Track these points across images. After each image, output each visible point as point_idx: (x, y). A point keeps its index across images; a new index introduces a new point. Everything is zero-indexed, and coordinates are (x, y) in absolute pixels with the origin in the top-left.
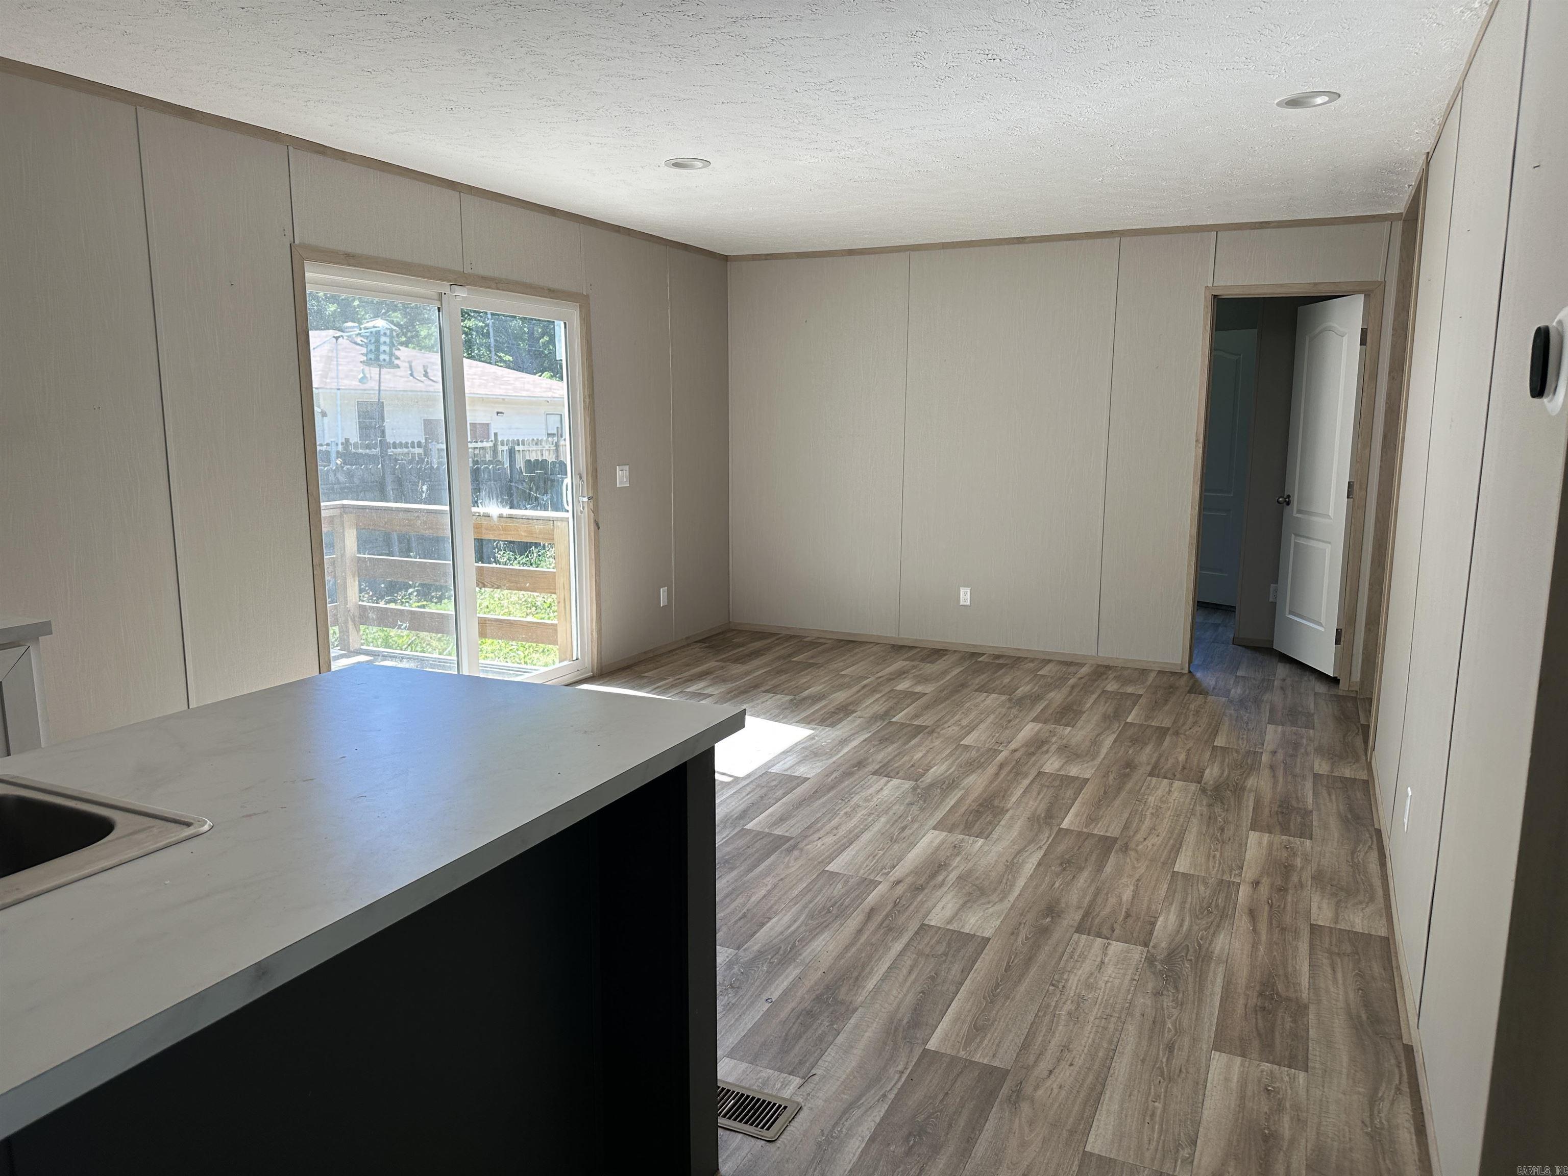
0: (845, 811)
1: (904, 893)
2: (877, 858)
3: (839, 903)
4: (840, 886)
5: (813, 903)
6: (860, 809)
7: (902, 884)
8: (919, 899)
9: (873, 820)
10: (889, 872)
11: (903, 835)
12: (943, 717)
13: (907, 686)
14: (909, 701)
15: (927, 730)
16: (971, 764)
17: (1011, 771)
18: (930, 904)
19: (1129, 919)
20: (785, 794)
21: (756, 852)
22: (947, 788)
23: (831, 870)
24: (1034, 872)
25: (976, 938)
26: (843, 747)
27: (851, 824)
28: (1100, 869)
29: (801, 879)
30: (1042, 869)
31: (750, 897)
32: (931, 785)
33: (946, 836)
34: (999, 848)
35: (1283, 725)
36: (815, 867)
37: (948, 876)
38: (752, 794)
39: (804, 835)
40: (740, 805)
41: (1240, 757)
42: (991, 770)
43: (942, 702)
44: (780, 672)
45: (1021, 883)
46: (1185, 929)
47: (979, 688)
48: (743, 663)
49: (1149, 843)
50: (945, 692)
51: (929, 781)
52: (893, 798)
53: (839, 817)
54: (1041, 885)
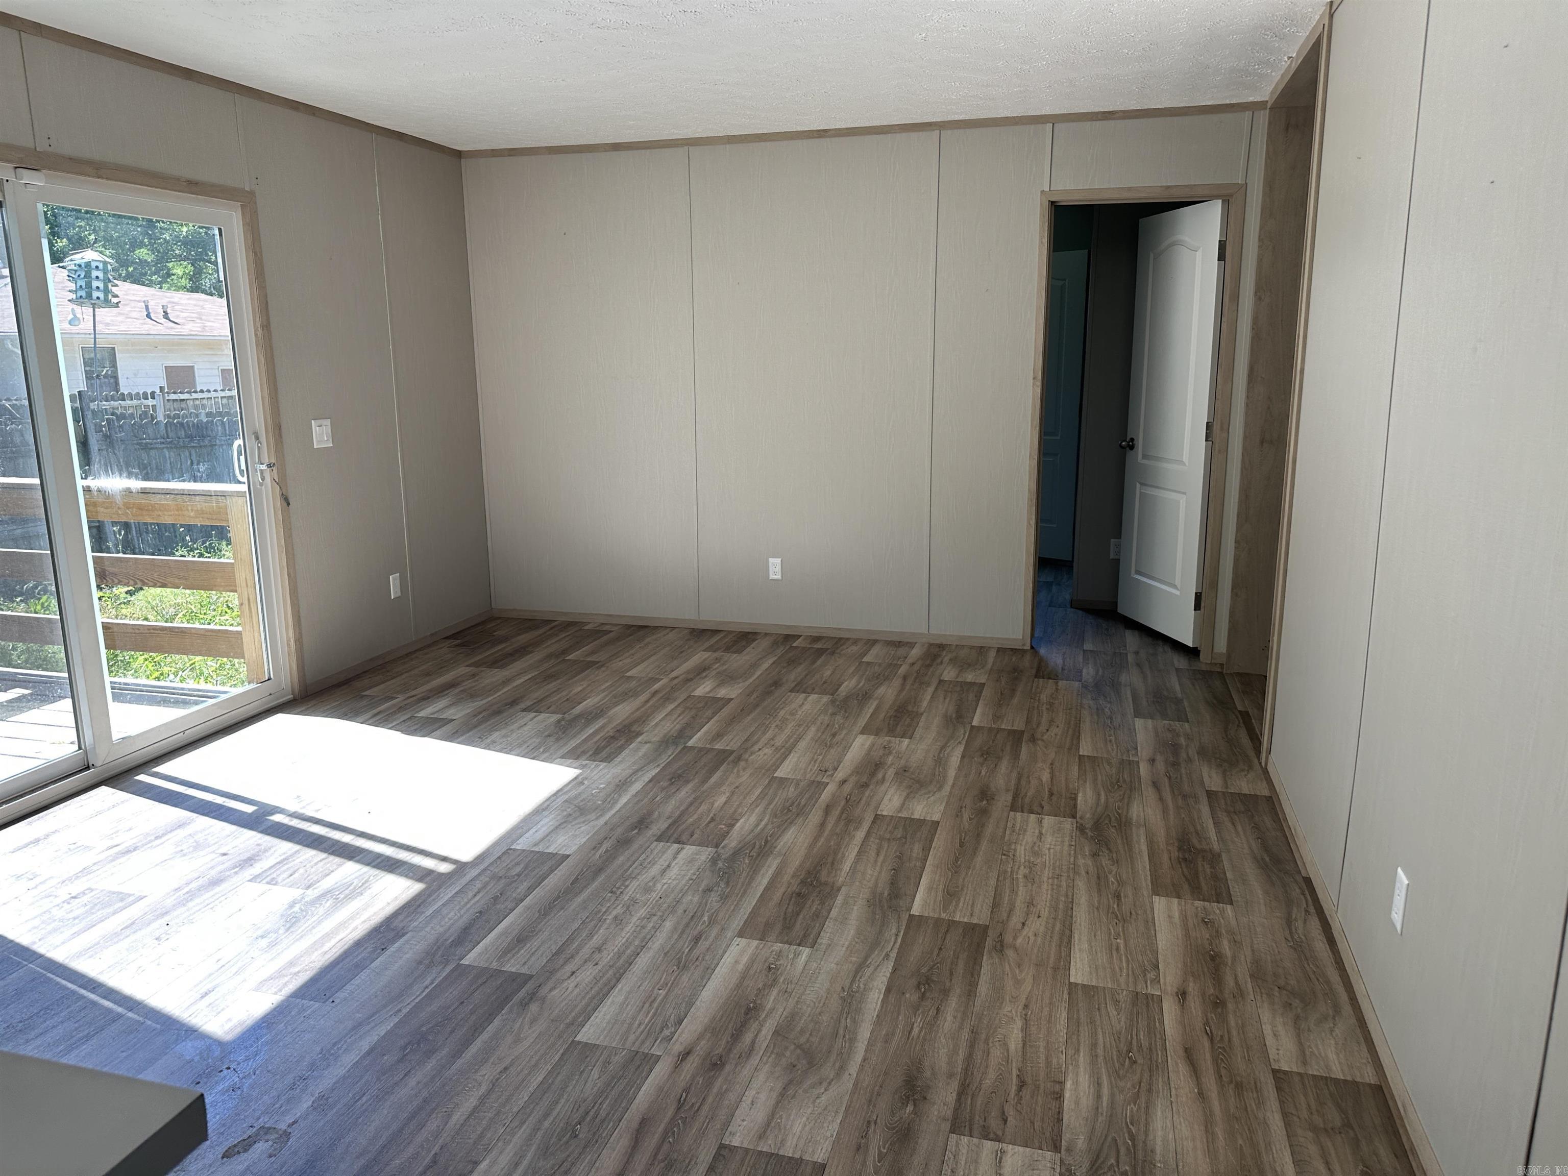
0: (614, 913)
1: (693, 1077)
2: (655, 1005)
3: (592, 1113)
4: (595, 1074)
5: (551, 1119)
6: (637, 906)
7: (690, 1058)
8: (715, 1090)
9: (654, 927)
10: (673, 1034)
11: (696, 952)
12: (752, 734)
13: (708, 689)
14: (709, 713)
15: (731, 758)
16: (789, 810)
17: (839, 818)
18: (732, 1097)
19: (1024, 1090)
20: (530, 890)
21: (472, 1012)
22: (759, 855)
23: (584, 1040)
24: (882, 1007)
25: (803, 1165)
26: (620, 796)
27: (620, 941)
28: (971, 992)
29: (536, 1065)
30: (892, 999)
31: (449, 1116)
32: (736, 853)
33: (757, 948)
34: (830, 965)
35: (1152, 718)
36: (560, 1037)
37: (759, 1031)
38: (481, 895)
39: (549, 972)
40: (461, 916)
41: (1114, 770)
42: (815, 817)
43: (751, 712)
44: (549, 677)
45: (865, 1033)
46: (1105, 1104)
47: (796, 686)
48: (502, 667)
49: (1028, 932)
50: (754, 696)
51: (733, 844)
52: (683, 882)
53: (605, 926)
54: (893, 1034)
